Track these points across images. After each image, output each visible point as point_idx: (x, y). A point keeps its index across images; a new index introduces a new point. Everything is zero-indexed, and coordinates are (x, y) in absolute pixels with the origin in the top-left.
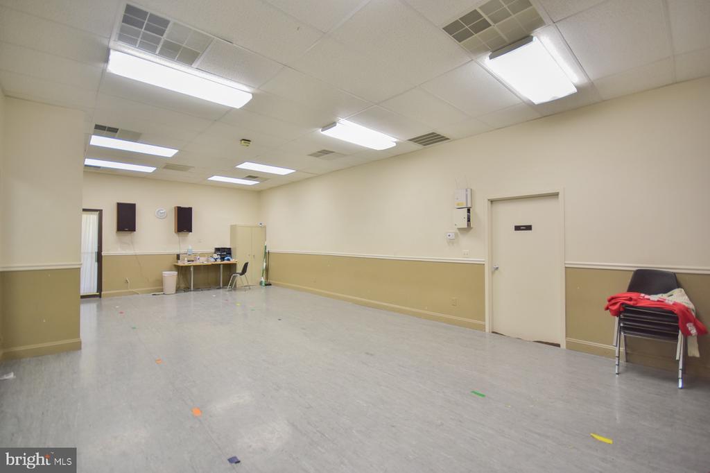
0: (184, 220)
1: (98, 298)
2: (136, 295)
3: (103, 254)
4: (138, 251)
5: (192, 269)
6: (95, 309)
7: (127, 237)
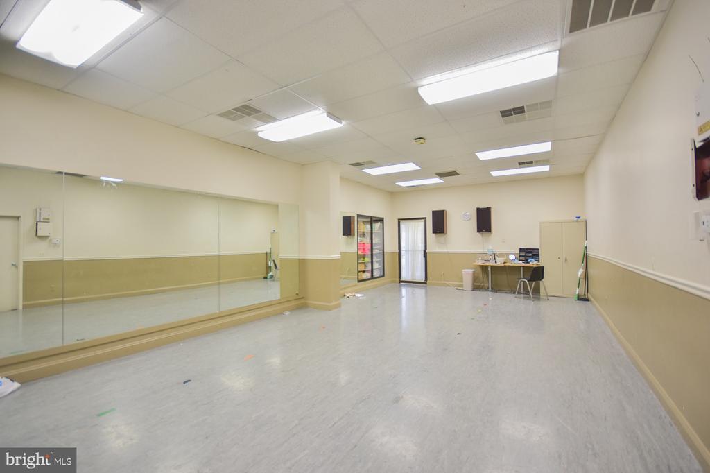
0: (484, 221)
1: (424, 285)
2: (448, 287)
3: (427, 251)
4: (450, 251)
5: (489, 269)
6: (424, 295)
7: (441, 237)
